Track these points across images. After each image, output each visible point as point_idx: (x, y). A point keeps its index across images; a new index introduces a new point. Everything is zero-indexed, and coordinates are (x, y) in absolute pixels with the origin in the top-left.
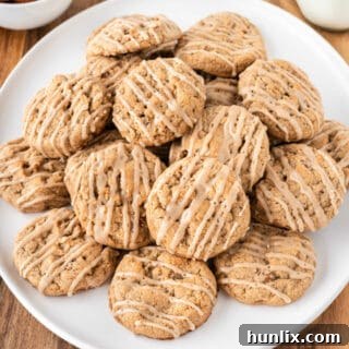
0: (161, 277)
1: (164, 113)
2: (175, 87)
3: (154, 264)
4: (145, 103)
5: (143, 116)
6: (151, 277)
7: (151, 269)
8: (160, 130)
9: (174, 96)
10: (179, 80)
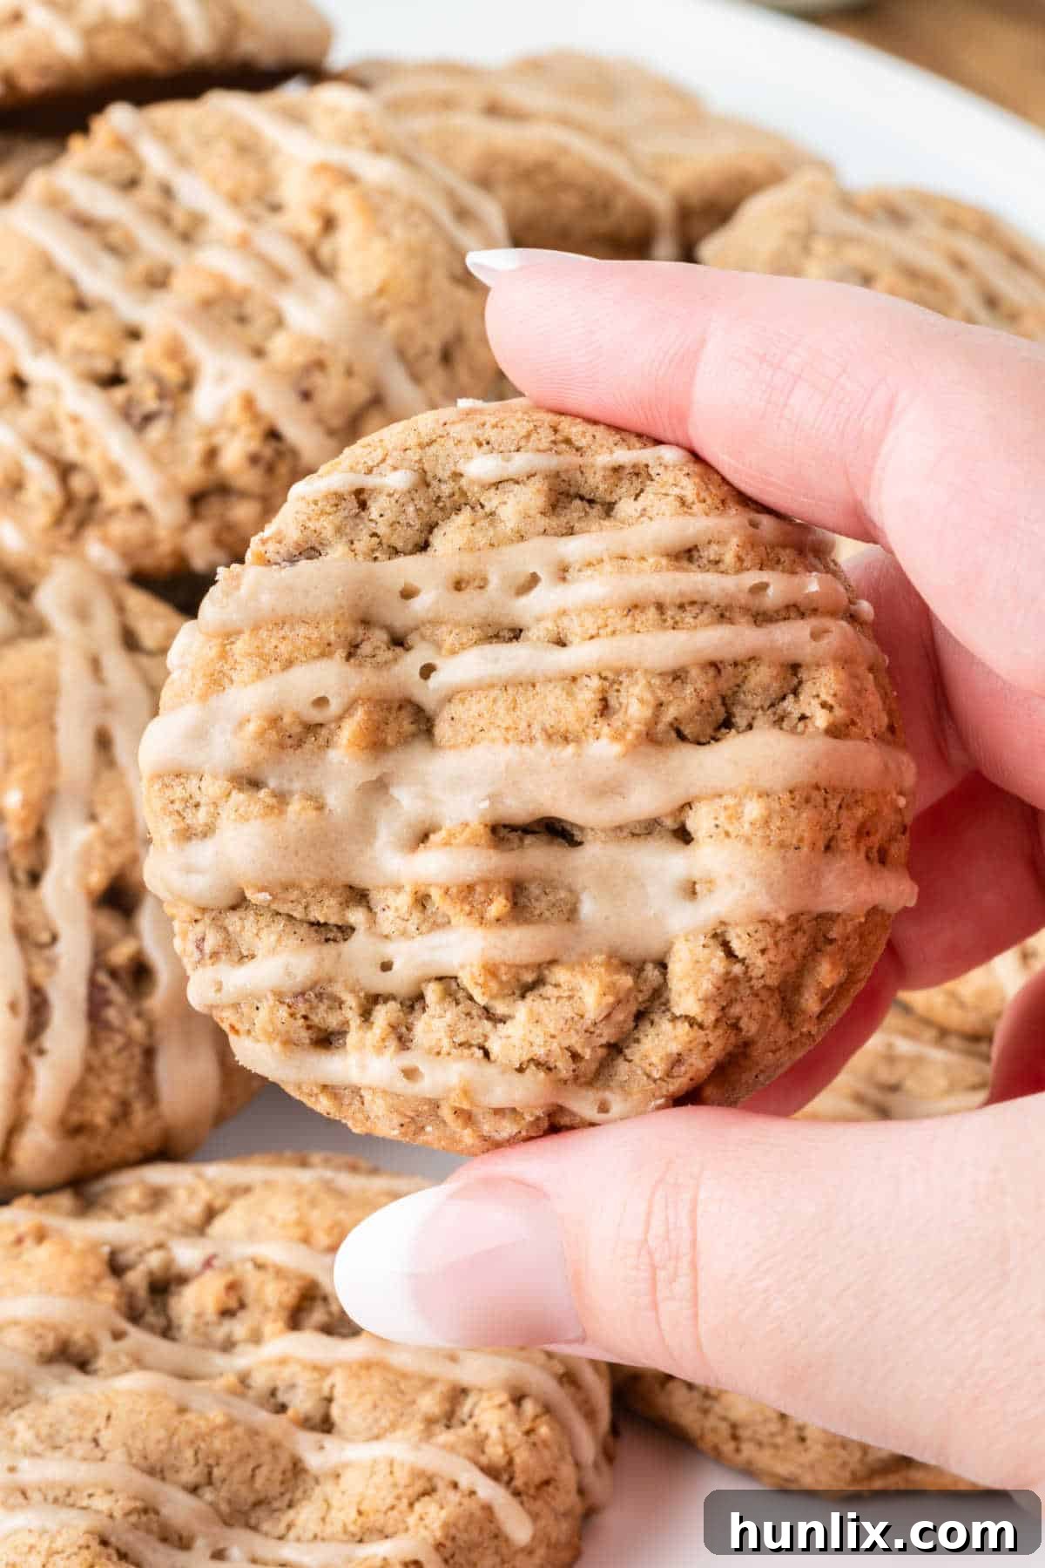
0: (239, 1328)
1: (259, 353)
2: (329, 224)
3: (187, 1255)
4: (131, 309)
5: (114, 380)
6: (167, 1331)
7: (164, 1286)
8: (233, 456)
9: (323, 268)
10: (348, 178)
